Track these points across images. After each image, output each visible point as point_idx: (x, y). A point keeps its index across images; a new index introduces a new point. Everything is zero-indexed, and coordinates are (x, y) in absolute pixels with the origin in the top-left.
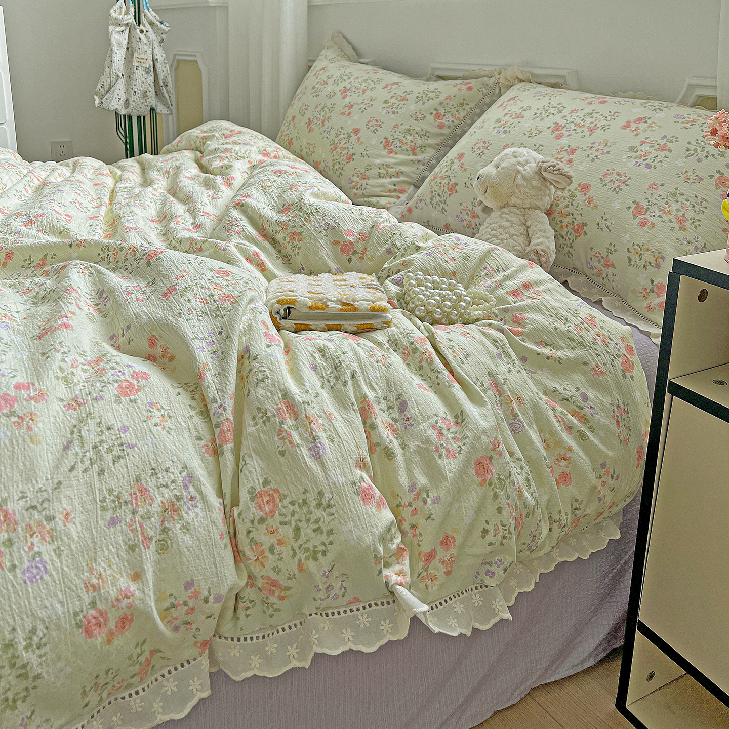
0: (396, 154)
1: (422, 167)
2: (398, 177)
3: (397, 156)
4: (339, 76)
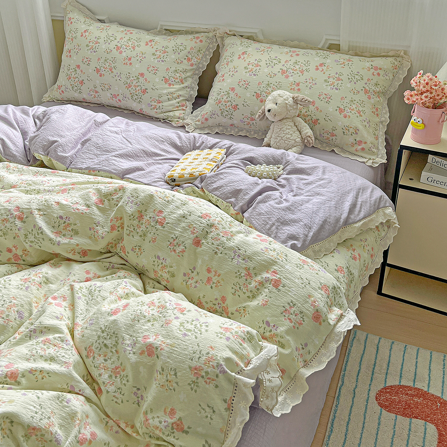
0: (173, 85)
1: (189, 90)
2: (179, 98)
3: (174, 86)
4: (106, 38)
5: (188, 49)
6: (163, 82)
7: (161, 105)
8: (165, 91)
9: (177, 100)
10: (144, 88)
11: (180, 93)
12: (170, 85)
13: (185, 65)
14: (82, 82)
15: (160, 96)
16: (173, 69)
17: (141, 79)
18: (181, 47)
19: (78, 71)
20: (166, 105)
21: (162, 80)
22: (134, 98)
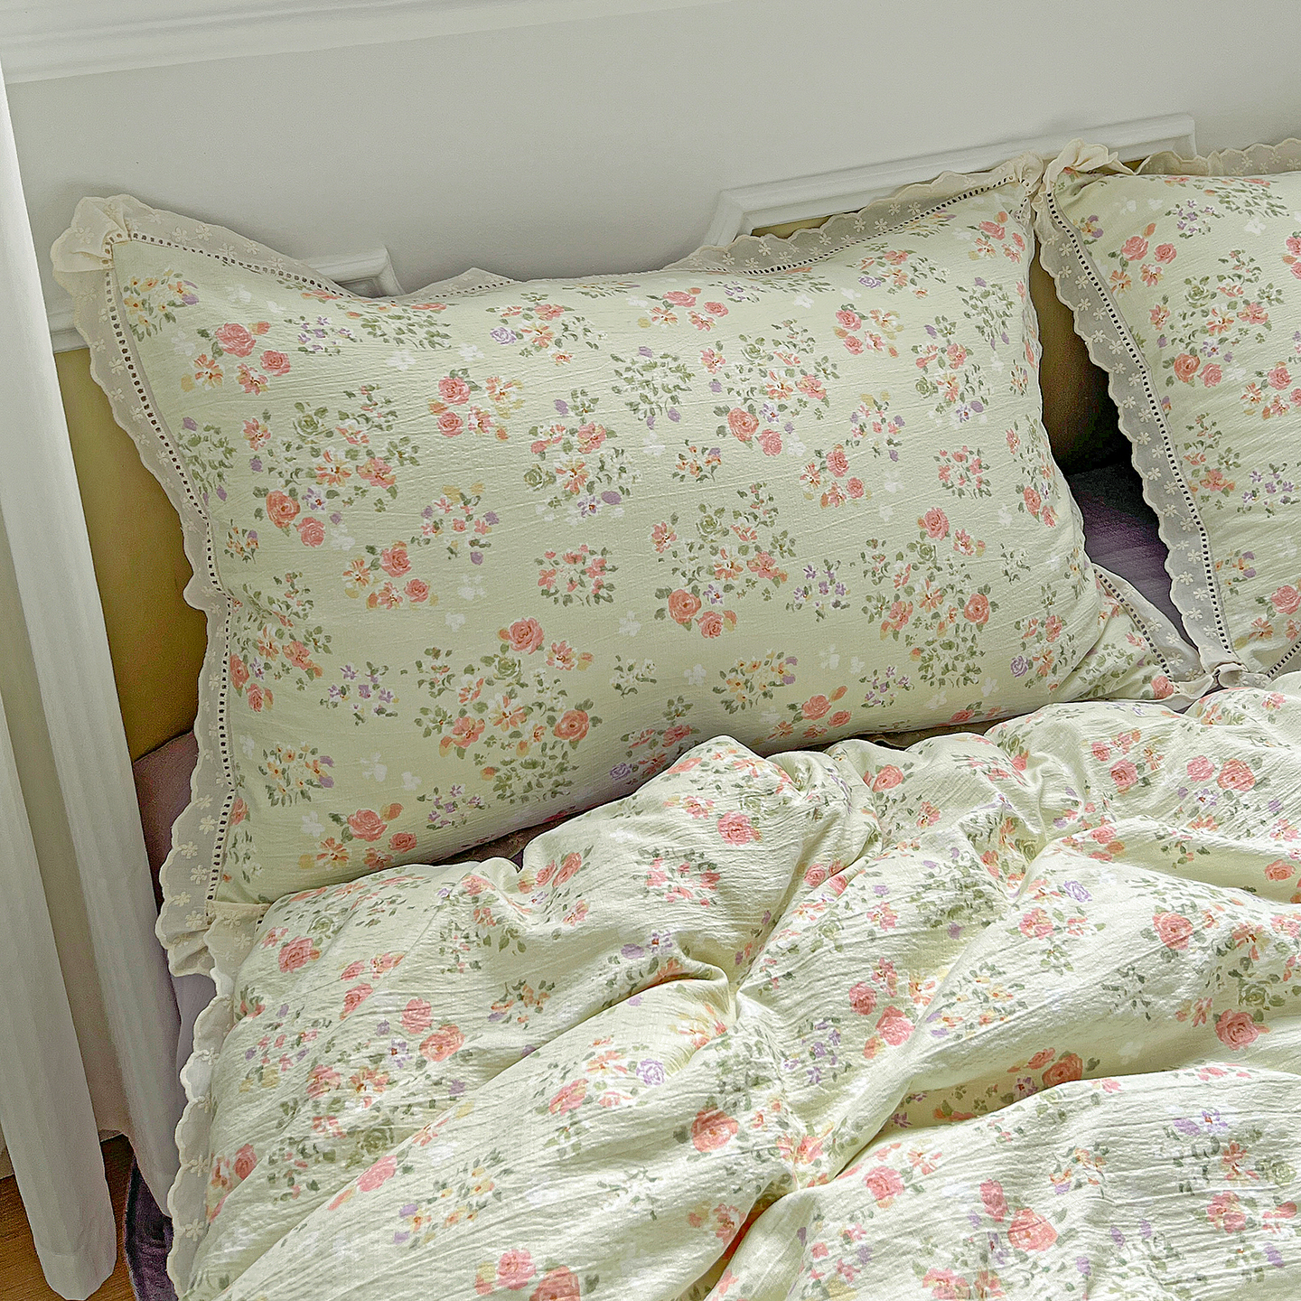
6: (1028, 515)
7: (1062, 638)
12: (1048, 516)
15: (1049, 594)
19: (534, 663)
22: (937, 667)
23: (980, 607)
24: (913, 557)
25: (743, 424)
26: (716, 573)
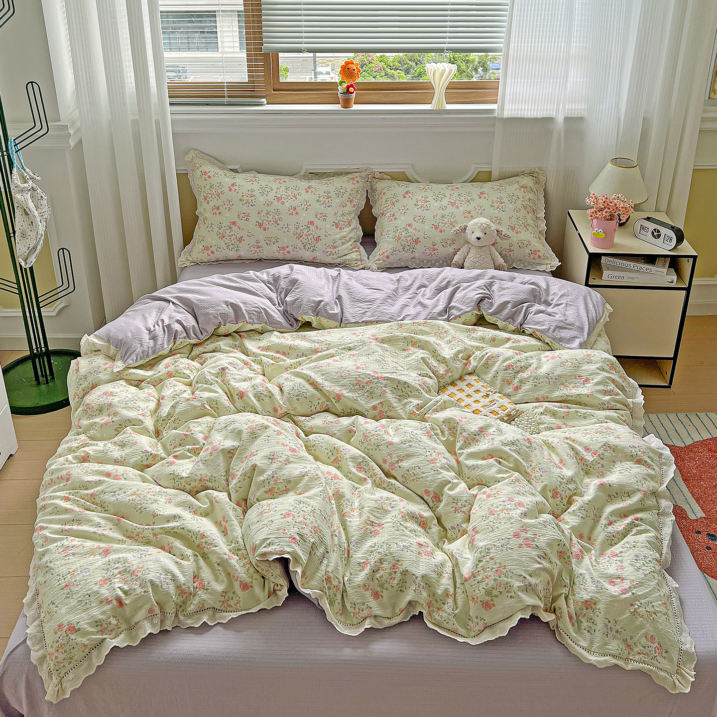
0: (344, 229)
1: (356, 231)
2: (351, 241)
4: (260, 189)
5: (349, 191)
6: (334, 227)
7: (336, 250)
8: (338, 236)
9: (350, 243)
10: (316, 236)
11: (351, 235)
12: (341, 229)
13: (349, 208)
14: (240, 240)
15: (334, 241)
16: (340, 213)
17: (312, 228)
18: (342, 190)
19: (234, 228)
20: (342, 249)
21: (333, 225)
22: (307, 247)
23: (318, 239)
24: (305, 227)
25: (279, 199)
26: (267, 221)
